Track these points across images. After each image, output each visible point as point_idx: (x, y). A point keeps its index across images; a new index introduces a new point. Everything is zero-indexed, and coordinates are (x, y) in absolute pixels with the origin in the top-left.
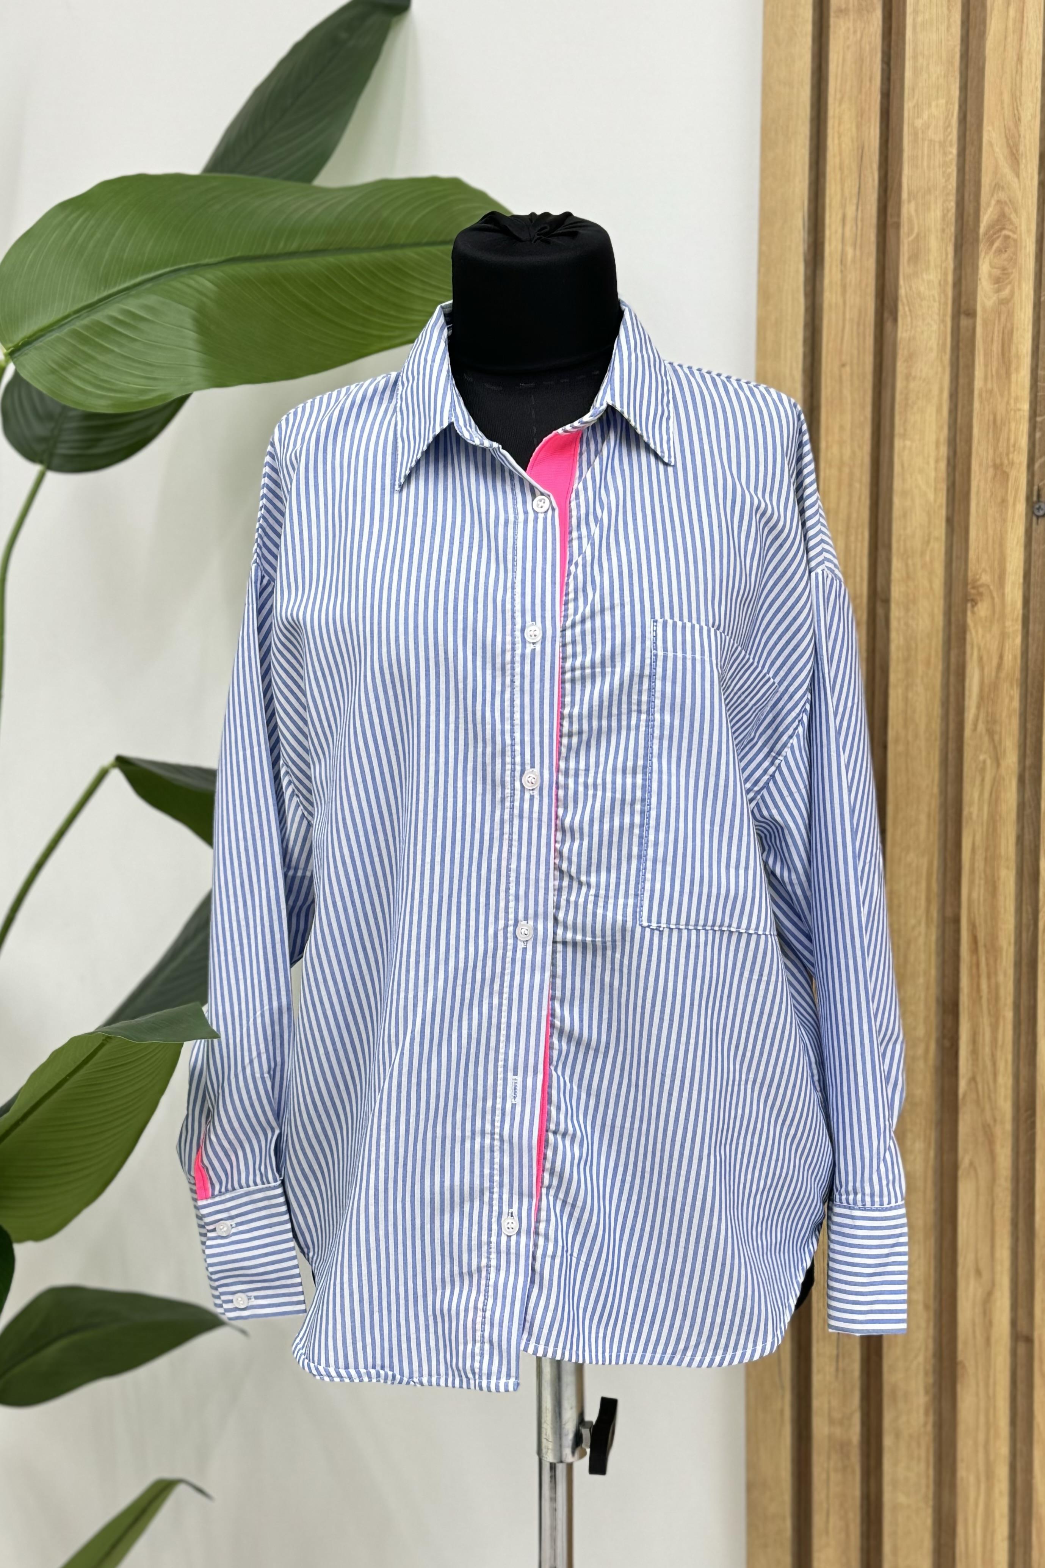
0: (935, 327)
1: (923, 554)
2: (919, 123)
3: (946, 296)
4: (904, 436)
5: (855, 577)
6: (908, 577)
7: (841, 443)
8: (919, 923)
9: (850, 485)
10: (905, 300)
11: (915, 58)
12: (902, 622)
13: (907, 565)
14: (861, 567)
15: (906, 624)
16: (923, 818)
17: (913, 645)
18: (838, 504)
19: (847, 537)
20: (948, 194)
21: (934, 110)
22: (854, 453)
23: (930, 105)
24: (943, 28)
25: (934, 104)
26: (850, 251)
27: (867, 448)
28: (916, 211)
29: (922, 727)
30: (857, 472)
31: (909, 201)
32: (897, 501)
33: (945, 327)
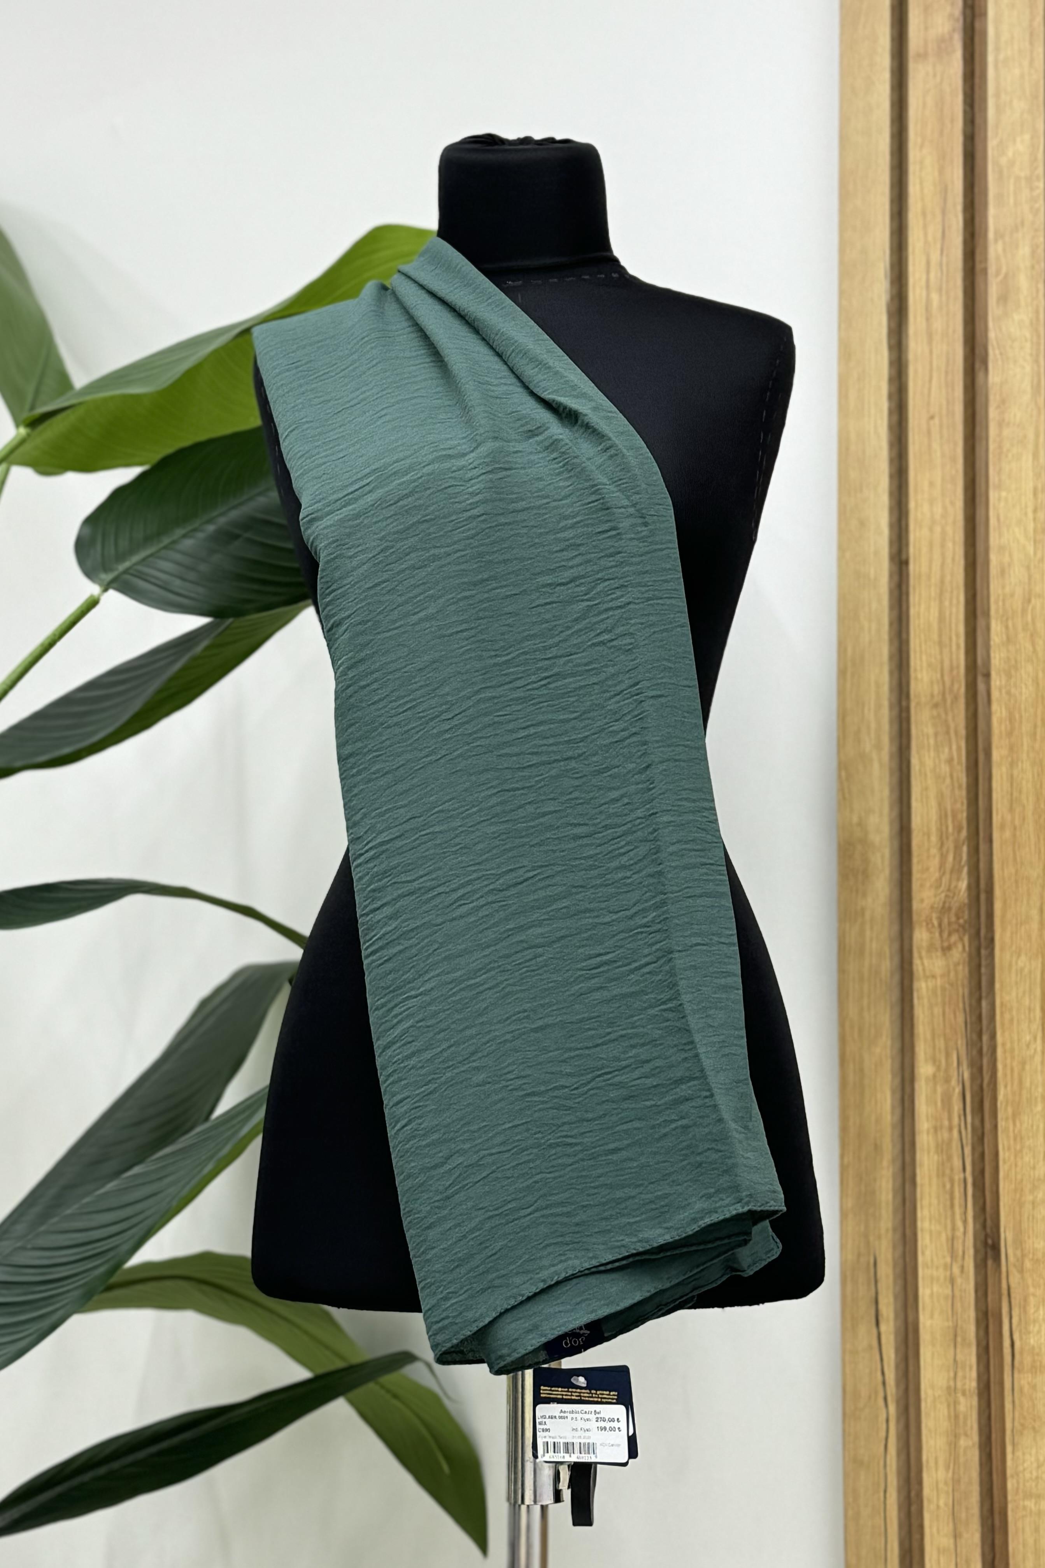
0: (1028, 369)
1: (1024, 611)
2: (1003, 161)
3: (1039, 336)
4: (999, 487)
5: (951, 646)
6: (1009, 640)
7: (932, 502)
8: (1035, 1038)
9: (943, 546)
10: (995, 343)
11: (997, 95)
12: (1004, 691)
13: (1007, 627)
14: (957, 636)
15: (1009, 693)
16: (1035, 913)
17: (1017, 716)
18: (930, 567)
19: (941, 602)
20: (1036, 230)
21: (1020, 147)
22: (945, 508)
23: (1014, 141)
24: (1026, 63)
25: (1018, 139)
26: (935, 296)
27: (959, 503)
28: (1004, 250)
29: (1030, 808)
30: (949, 530)
31: (996, 241)
32: (993, 557)
33: (1039, 366)
